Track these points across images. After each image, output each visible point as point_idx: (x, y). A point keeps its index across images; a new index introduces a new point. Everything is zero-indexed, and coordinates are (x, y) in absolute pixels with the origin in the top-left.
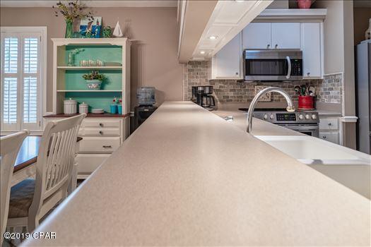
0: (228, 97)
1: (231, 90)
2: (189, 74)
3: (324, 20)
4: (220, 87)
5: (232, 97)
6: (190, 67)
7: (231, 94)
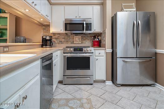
0: (62, 41)
1: (63, 38)
2: (44, 31)
3: (103, 4)
4: (58, 37)
5: (63, 41)
6: (44, 27)
7: (63, 40)
